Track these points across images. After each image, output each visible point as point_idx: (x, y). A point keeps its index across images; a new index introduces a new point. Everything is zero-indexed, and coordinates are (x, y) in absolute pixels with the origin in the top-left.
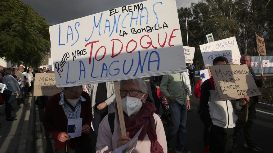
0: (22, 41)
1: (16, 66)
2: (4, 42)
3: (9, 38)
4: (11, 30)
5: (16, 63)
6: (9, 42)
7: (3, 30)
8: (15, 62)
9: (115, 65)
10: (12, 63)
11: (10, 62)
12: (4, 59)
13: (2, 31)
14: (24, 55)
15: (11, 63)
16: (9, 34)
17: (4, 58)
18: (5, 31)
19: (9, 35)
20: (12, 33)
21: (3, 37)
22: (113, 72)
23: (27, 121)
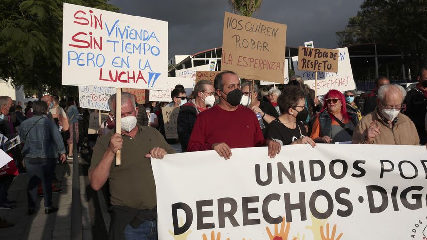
0: (46, 39)
1: (35, 96)
2: (9, 44)
3: (19, 35)
4: (22, 16)
5: (36, 91)
6: (21, 42)
7: (7, 16)
8: (33, 89)
9: (100, 104)
10: (27, 91)
11: (22, 87)
12: (9, 83)
13: (5, 21)
14: (50, 72)
15: (24, 89)
16: (18, 26)
17: (10, 80)
18: (9, 19)
19: (20, 27)
20: (25, 23)
21: (6, 32)
22: (98, 106)
23: (63, 218)
